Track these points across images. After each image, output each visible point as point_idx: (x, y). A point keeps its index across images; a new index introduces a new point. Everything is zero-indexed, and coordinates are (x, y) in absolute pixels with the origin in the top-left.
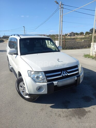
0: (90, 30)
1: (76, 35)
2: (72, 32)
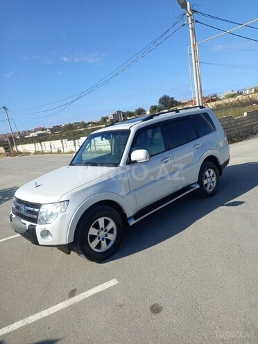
0: (160, 100)
1: (128, 118)
2: (119, 112)
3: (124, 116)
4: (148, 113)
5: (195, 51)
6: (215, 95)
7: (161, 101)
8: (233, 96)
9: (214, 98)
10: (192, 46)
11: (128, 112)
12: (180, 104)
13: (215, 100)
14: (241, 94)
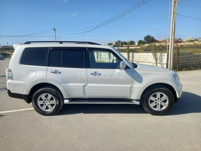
1: (124, 46)
2: (119, 41)
3: (122, 44)
4: (136, 44)
5: (174, 6)
6: (180, 39)
7: (145, 38)
8: (192, 41)
9: (180, 41)
10: (173, 2)
11: (124, 42)
12: (158, 41)
13: (180, 42)
14: (197, 40)
